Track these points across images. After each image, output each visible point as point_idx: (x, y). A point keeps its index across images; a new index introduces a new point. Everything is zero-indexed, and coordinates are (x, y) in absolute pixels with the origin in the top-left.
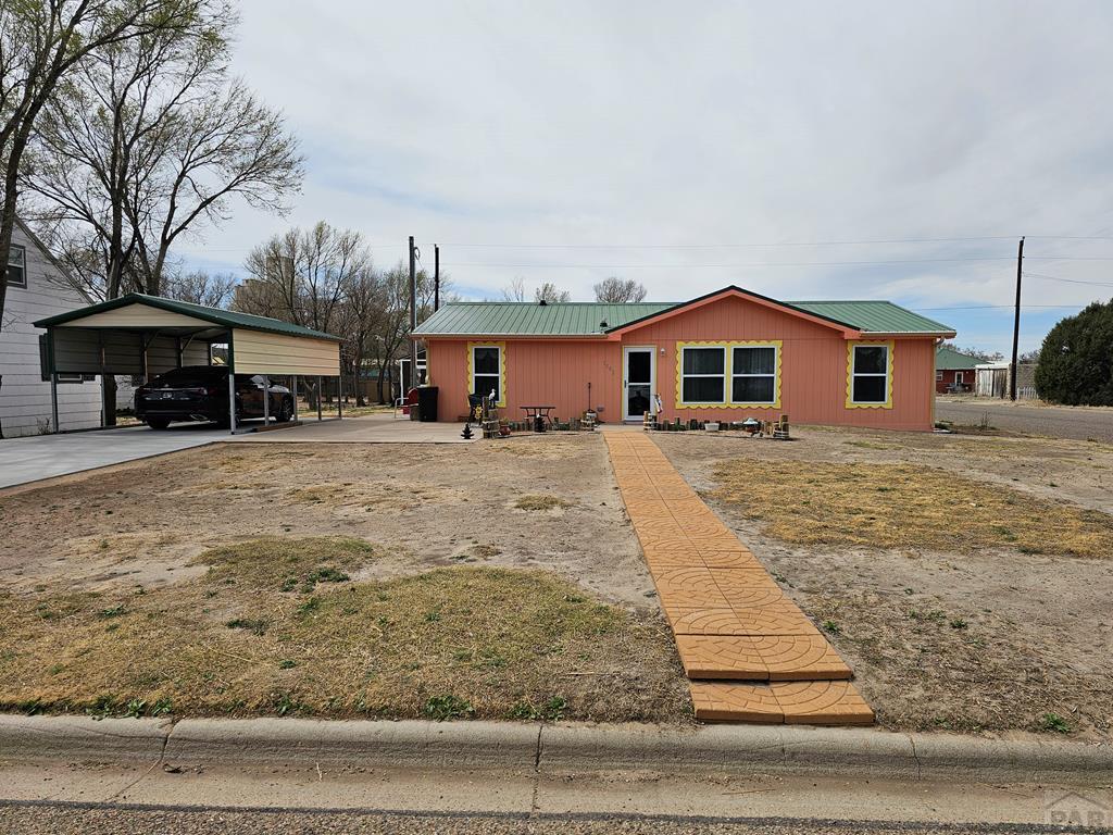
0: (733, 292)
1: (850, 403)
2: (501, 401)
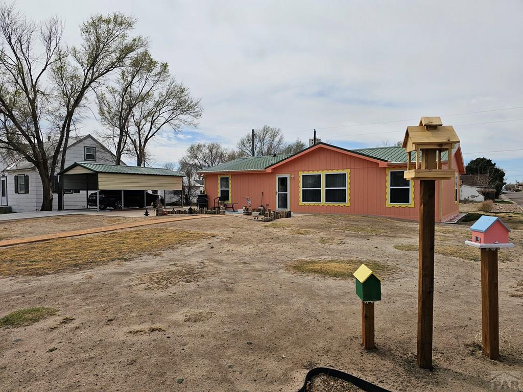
0: (321, 145)
1: (388, 203)
2: (230, 201)
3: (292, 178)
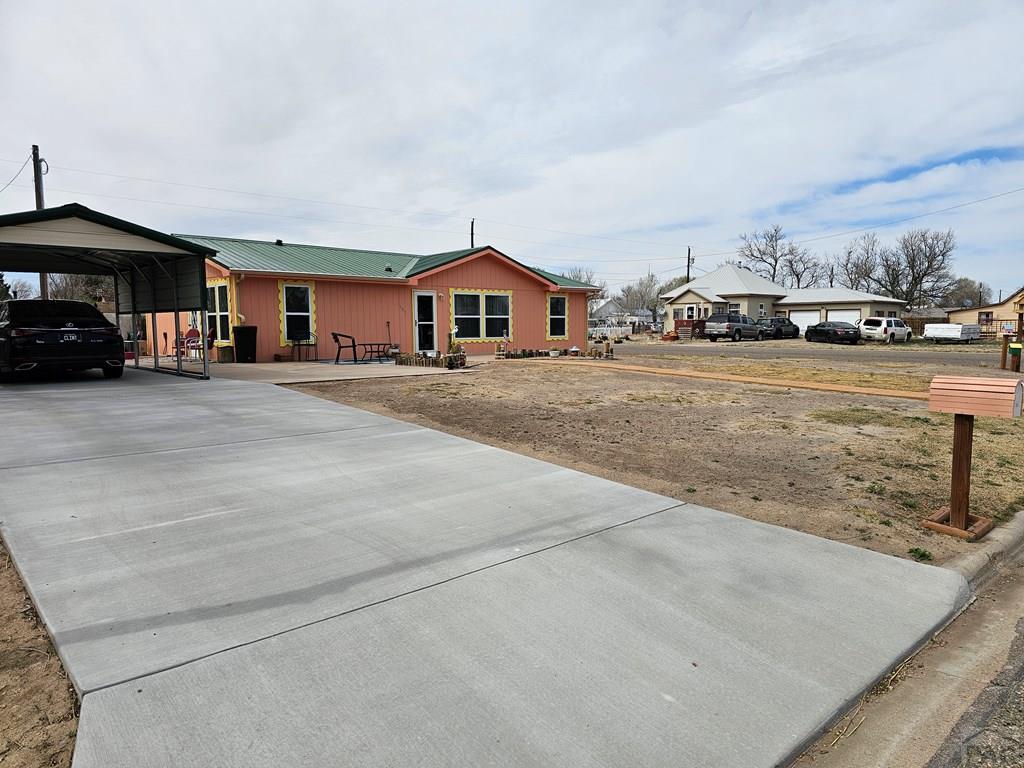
1: (548, 336)
2: (312, 340)
3: (439, 298)
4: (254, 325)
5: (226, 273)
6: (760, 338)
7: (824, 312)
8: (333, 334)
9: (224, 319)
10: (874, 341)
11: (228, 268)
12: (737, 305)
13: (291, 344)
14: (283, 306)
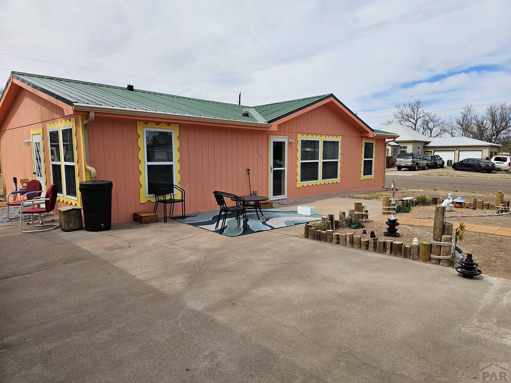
0: (332, 99)
1: (362, 176)
2: (177, 195)
3: (290, 143)
4: (109, 179)
5: (69, 110)
6: (427, 168)
7: (457, 151)
8: (215, 193)
9: (70, 170)
10: (501, 170)
11: (70, 103)
12: (405, 147)
13: (153, 200)
14: (143, 154)
